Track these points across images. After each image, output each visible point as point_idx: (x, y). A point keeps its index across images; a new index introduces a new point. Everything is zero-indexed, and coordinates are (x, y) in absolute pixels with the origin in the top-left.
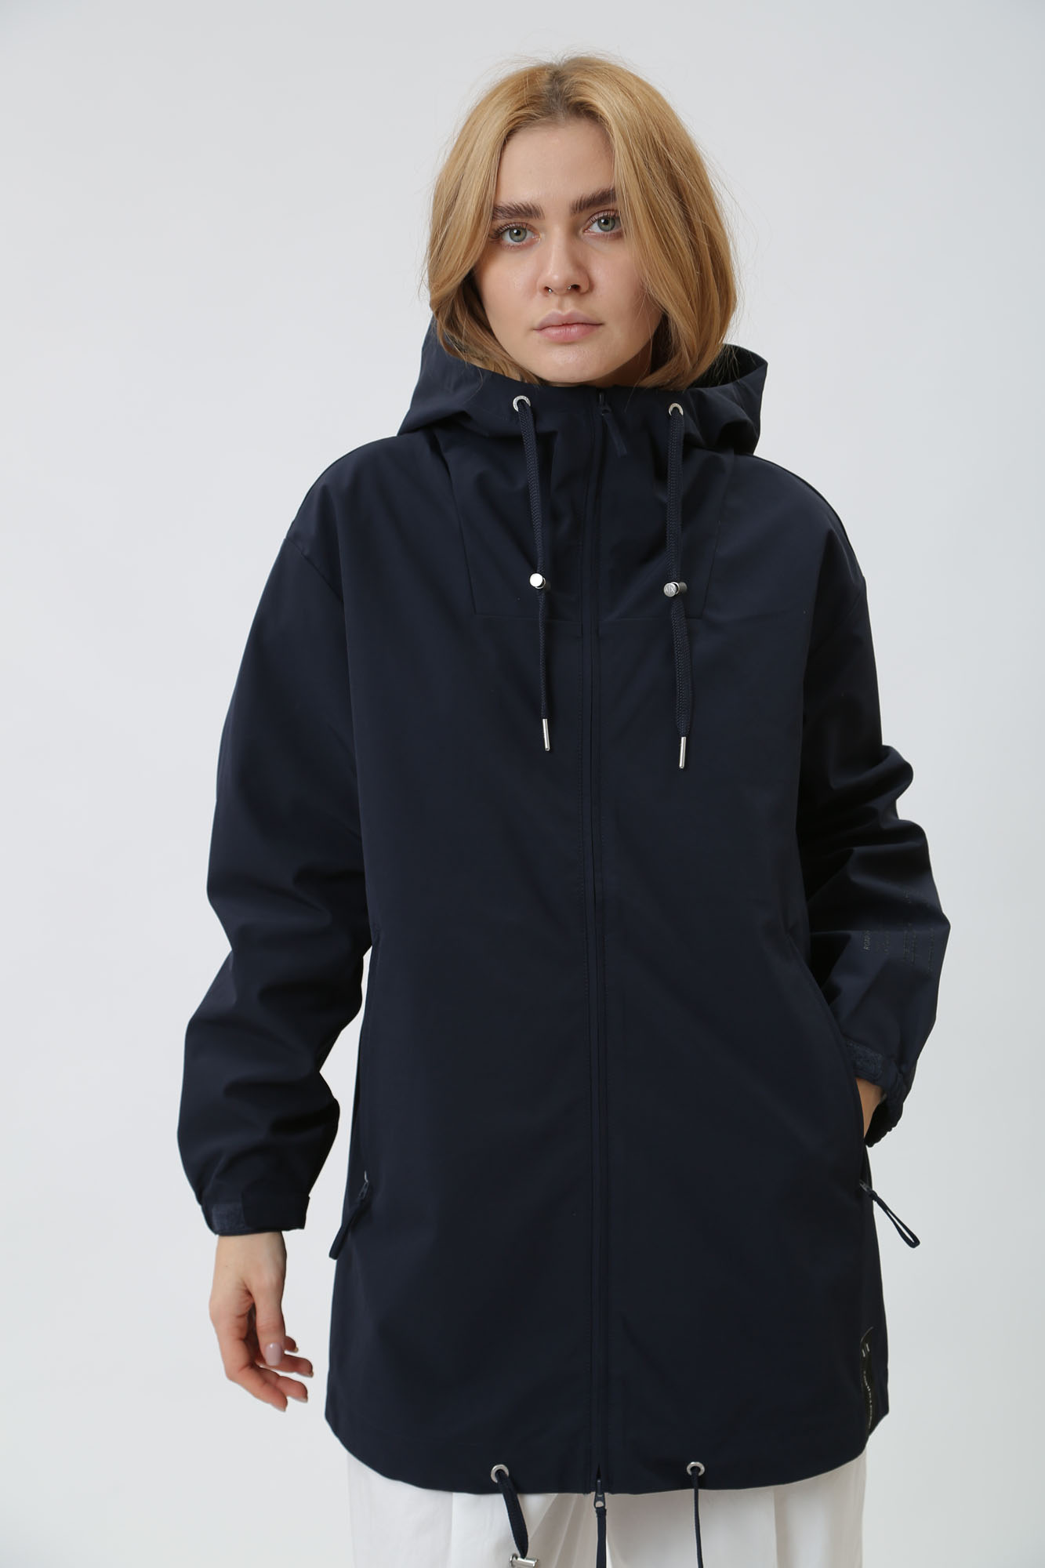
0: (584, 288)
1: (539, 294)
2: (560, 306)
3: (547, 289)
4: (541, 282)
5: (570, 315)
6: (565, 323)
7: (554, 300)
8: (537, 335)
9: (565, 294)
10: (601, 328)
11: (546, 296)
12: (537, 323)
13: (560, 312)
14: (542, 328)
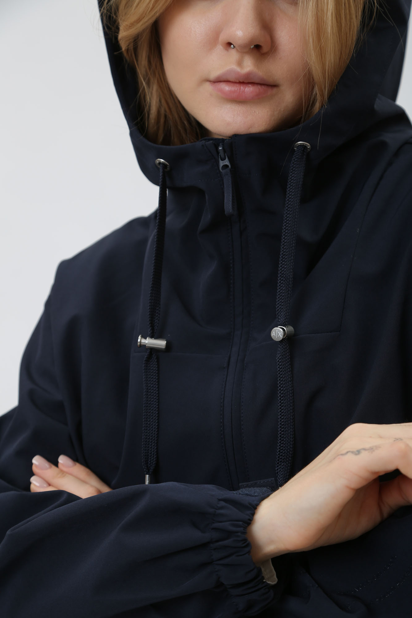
0: (265, 49)
1: (220, 48)
2: (240, 63)
3: (229, 44)
4: (224, 37)
5: (248, 75)
6: (241, 81)
7: (234, 55)
8: (208, 87)
9: (247, 53)
10: (275, 90)
11: (227, 50)
12: (214, 75)
13: (238, 69)
14: (218, 81)
